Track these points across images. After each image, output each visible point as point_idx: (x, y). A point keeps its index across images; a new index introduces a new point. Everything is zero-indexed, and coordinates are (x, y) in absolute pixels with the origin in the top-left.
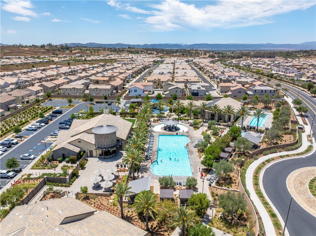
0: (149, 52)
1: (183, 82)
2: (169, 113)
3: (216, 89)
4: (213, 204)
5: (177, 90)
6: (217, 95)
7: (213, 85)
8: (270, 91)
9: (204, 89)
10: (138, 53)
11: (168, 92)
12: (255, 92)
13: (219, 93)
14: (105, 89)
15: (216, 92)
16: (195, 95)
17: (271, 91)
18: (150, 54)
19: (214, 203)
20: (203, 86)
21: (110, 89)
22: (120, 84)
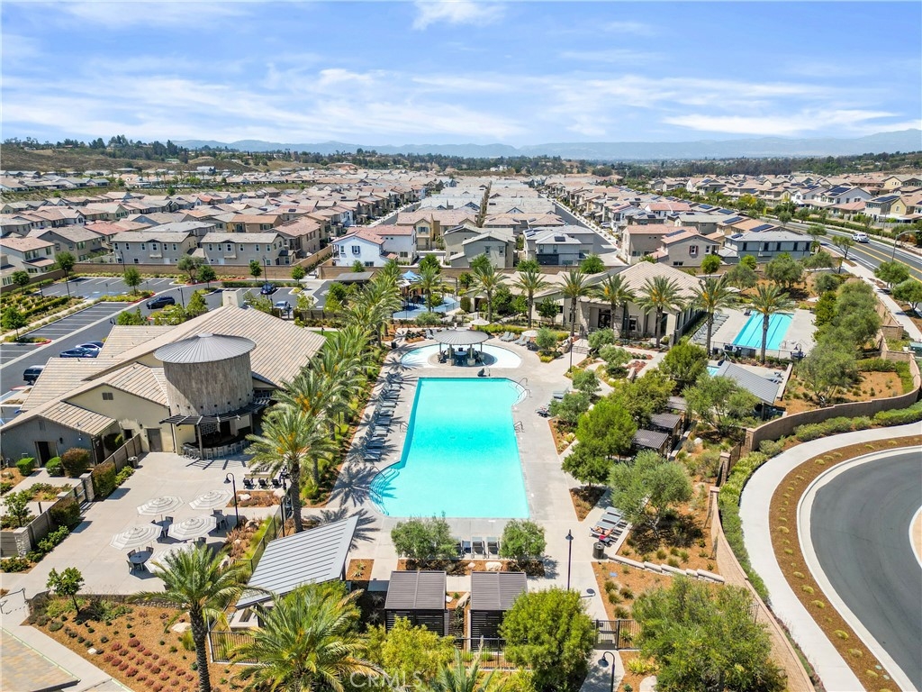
0: (417, 165)
1: (511, 226)
2: (459, 313)
3: (615, 249)
4: (612, 637)
5: (488, 245)
6: (618, 263)
7: (606, 238)
8: (793, 245)
9: (577, 241)
10: (385, 166)
11: (460, 254)
13: (624, 257)
14: (257, 244)
15: (614, 256)
16: (547, 261)
17: (796, 244)
18: (418, 169)
19: (616, 633)
20: (572, 236)
21: (275, 245)
22: (311, 233)
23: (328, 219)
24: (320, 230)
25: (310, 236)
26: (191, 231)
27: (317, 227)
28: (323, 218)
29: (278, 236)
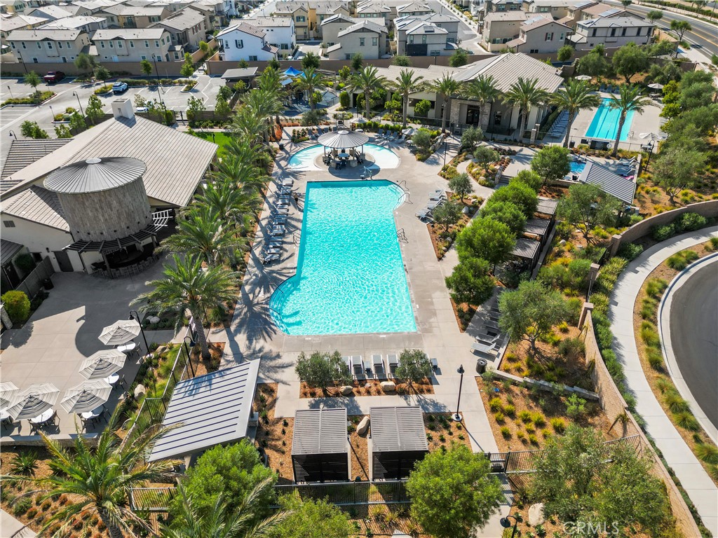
1: (383, 14)
2: (341, 110)
3: (475, 36)
5: (362, 39)
6: (480, 51)
7: (467, 24)
8: (636, 30)
9: (444, 31)
11: (337, 46)
12: (594, 34)
13: (485, 44)
14: (146, 40)
15: (476, 43)
16: (417, 52)
17: (640, 29)
20: (439, 24)
21: (163, 40)
22: (196, 26)
23: (211, 9)
24: (204, 21)
25: (196, 28)
26: (84, 27)
27: (201, 18)
28: (206, 9)
29: (165, 31)
